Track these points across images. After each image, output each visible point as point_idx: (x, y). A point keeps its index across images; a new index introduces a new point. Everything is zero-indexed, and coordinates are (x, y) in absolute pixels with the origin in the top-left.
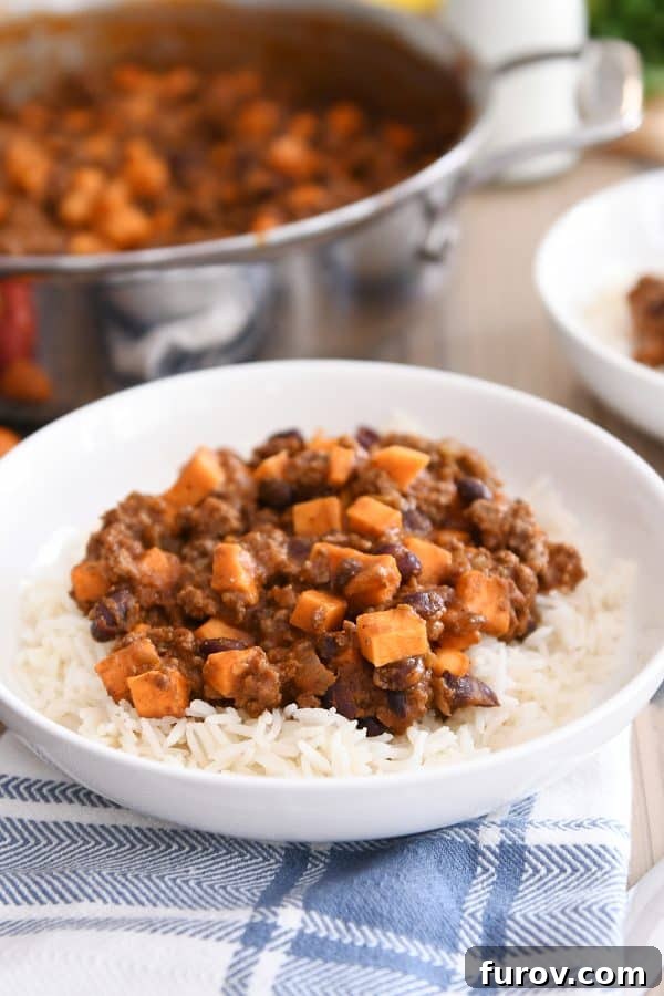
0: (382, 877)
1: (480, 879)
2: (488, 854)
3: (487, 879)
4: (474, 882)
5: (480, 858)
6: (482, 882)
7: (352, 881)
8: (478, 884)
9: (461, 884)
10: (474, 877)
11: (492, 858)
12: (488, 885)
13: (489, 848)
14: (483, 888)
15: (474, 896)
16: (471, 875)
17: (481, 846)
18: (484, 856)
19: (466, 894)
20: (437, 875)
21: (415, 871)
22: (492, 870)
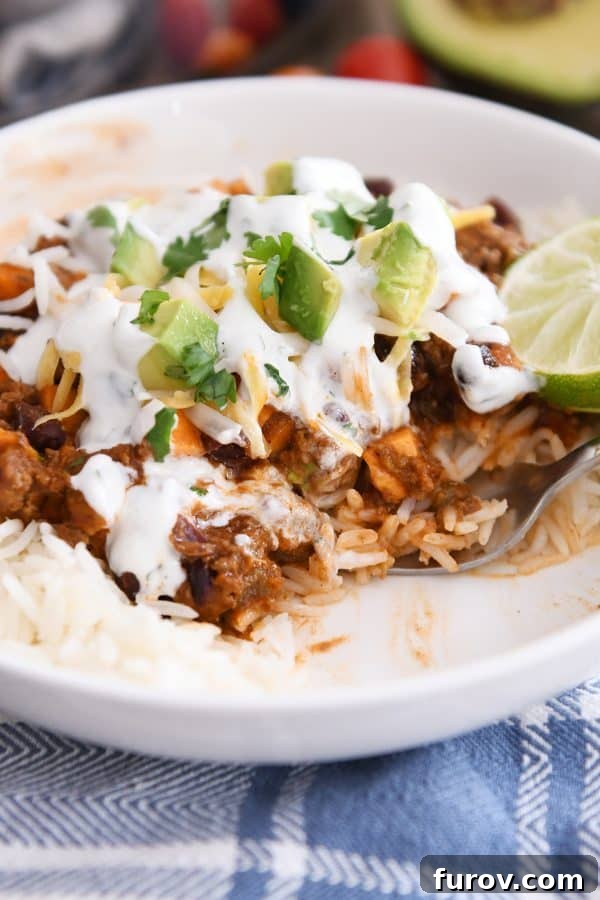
0: (404, 786)
1: (530, 772)
2: (535, 736)
3: (540, 771)
4: (523, 777)
5: (525, 743)
6: (534, 776)
7: (365, 796)
8: (528, 780)
9: (506, 783)
10: (522, 771)
11: (541, 740)
12: (543, 781)
13: (534, 728)
14: (536, 786)
15: (527, 798)
16: (517, 769)
17: (523, 726)
18: (529, 740)
19: (517, 796)
20: (474, 774)
21: (446, 773)
22: (544, 758)
